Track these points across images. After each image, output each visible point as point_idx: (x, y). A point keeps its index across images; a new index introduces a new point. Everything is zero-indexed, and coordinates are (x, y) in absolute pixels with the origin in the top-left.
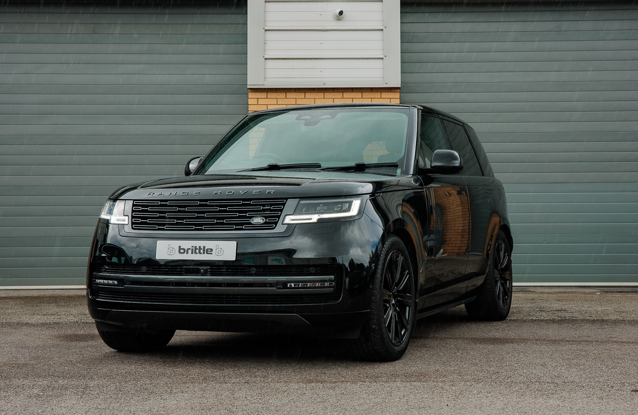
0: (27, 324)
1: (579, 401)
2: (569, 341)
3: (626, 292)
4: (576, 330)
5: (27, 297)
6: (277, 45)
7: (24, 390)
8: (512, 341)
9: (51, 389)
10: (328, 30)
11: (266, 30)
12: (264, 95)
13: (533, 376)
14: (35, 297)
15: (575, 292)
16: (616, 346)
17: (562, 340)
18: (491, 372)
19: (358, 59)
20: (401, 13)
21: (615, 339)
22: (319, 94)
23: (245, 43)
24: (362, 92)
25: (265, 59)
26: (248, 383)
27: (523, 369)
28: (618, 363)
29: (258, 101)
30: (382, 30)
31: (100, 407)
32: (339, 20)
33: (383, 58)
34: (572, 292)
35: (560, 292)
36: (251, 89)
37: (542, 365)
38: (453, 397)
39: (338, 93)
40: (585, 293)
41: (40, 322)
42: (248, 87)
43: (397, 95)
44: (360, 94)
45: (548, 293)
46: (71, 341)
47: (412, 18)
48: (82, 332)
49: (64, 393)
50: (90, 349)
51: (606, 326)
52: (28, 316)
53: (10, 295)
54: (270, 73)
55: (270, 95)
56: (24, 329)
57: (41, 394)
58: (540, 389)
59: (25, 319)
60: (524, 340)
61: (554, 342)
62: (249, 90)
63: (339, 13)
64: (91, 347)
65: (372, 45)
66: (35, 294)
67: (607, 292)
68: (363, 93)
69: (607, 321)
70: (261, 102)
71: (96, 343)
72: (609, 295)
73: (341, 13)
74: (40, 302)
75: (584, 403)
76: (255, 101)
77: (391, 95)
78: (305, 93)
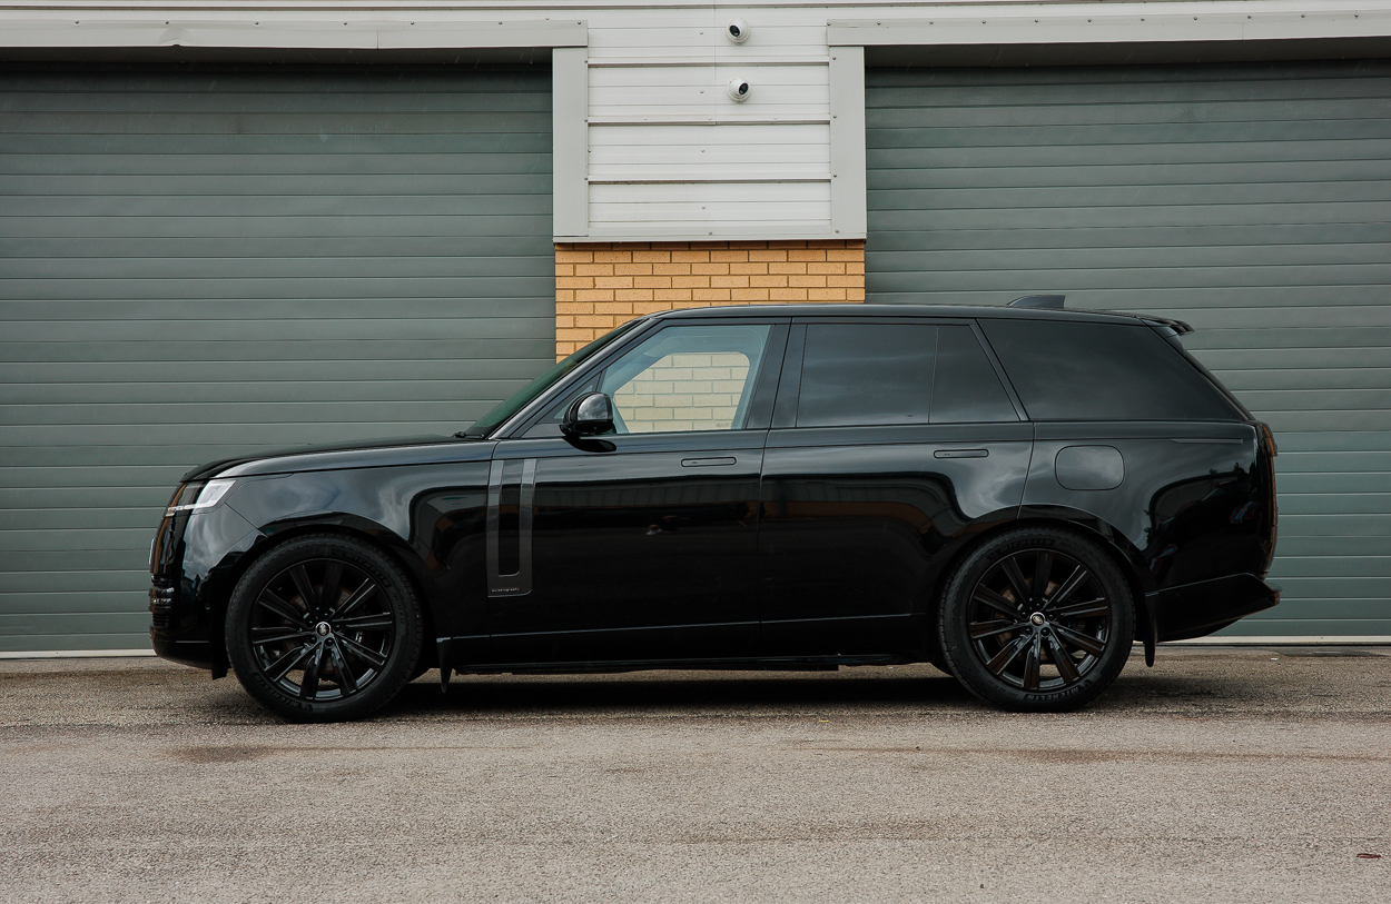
0: (109, 727)
1: (1251, 876)
2: (1222, 756)
3: (1330, 655)
4: (1236, 733)
5: (105, 673)
6: (614, 155)
7: (112, 860)
8: (1105, 756)
9: (167, 857)
10: (717, 124)
11: (590, 125)
12: (586, 257)
13: (1152, 826)
14: (121, 673)
15: (1227, 657)
16: (1319, 765)
17: (1207, 754)
18: (1066, 819)
19: (780, 182)
20: (866, 87)
21: (1314, 751)
22: (700, 253)
23: (548, 150)
24: (787, 250)
25: (590, 183)
26: (570, 843)
27: (1131, 812)
28: (1326, 799)
29: (574, 268)
30: (828, 123)
31: (270, 895)
32: (739, 102)
33: (829, 181)
34: (1220, 657)
35: (1196, 657)
36: (559, 244)
37: (1169, 805)
38: (992, 870)
39: (739, 252)
40: (1247, 658)
41: (136, 722)
42: (555, 240)
43: (860, 255)
44: (784, 253)
45: (1172, 659)
46: (202, 761)
47: (888, 97)
48: (222, 743)
49: (196, 867)
50: (241, 776)
51: (1296, 725)
52: (109, 711)
53: (70, 669)
54: (600, 213)
55: (601, 257)
56: (104, 736)
57: (149, 867)
58: (1169, 851)
59: (104, 717)
60: (1128, 753)
61: (1191, 757)
62: (556, 248)
63: (741, 89)
64: (245, 771)
65: (808, 153)
66: (122, 666)
67: (1293, 656)
68: (790, 252)
69: (1295, 714)
70: (581, 270)
71: (254, 765)
72: (1297, 661)
73: (744, 88)
74: (133, 683)
75: (1262, 880)
76: (568, 270)
77: (846, 255)
78: (671, 251)
